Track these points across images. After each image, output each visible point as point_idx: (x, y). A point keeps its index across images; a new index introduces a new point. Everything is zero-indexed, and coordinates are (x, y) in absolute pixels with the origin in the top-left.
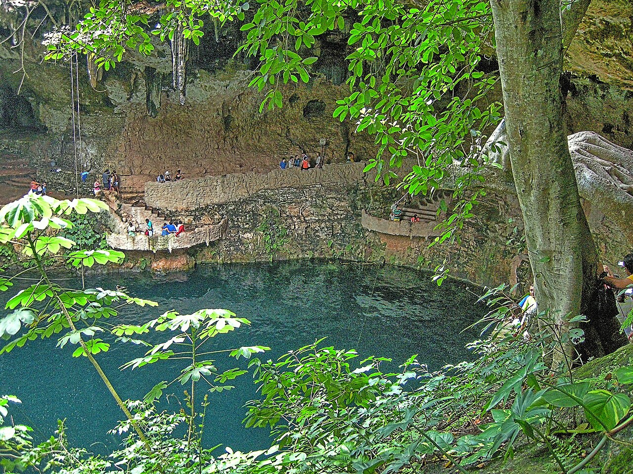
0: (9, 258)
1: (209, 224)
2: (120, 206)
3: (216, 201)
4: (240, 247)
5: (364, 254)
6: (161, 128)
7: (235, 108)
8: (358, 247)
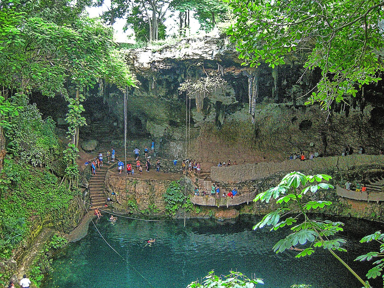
0: (134, 208)
1: (247, 192)
2: (197, 180)
3: (251, 178)
4: (265, 205)
5: (338, 211)
6: (219, 136)
7: (262, 125)
8: (335, 207)
